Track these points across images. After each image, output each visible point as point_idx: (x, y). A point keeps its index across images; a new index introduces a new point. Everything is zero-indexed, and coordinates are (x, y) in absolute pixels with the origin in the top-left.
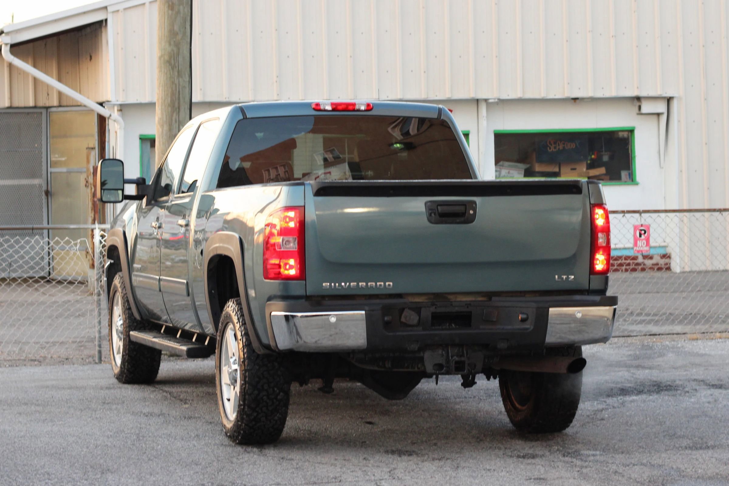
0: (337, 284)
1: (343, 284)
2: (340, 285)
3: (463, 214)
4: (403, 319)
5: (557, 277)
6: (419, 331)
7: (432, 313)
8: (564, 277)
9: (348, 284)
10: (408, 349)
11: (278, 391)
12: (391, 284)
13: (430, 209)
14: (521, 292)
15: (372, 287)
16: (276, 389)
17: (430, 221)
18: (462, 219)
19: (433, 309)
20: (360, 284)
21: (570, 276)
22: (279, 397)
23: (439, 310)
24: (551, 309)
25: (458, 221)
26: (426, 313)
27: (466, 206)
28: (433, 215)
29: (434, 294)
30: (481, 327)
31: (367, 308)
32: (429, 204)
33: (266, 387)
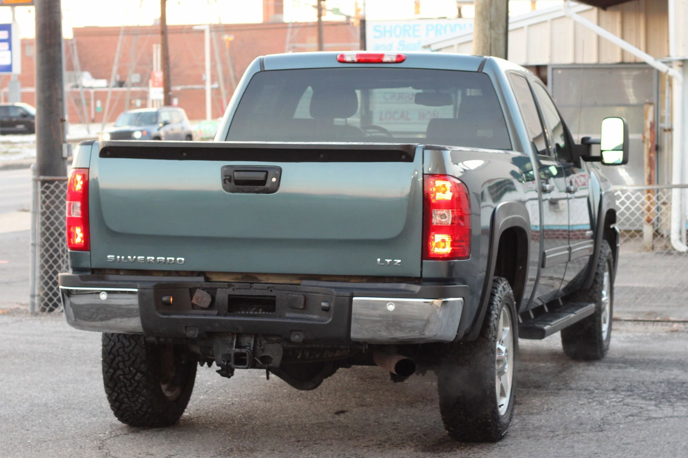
0: (123, 257)
1: (129, 257)
2: (126, 258)
3: (263, 182)
4: (194, 301)
5: (379, 260)
6: (213, 316)
7: (229, 295)
8: (388, 261)
9: (134, 257)
10: (187, 334)
11: (134, 371)
12: (183, 259)
13: (225, 176)
14: (345, 276)
15: (160, 262)
16: (132, 369)
17: (224, 188)
18: (261, 187)
19: (230, 291)
20: (148, 258)
21: (395, 260)
22: (137, 378)
23: (237, 293)
24: (354, 298)
25: (257, 190)
26: (222, 295)
27: (267, 172)
28: (227, 182)
29: (242, 273)
30: (287, 315)
31: (139, 285)
32: (225, 169)
33: (121, 365)
